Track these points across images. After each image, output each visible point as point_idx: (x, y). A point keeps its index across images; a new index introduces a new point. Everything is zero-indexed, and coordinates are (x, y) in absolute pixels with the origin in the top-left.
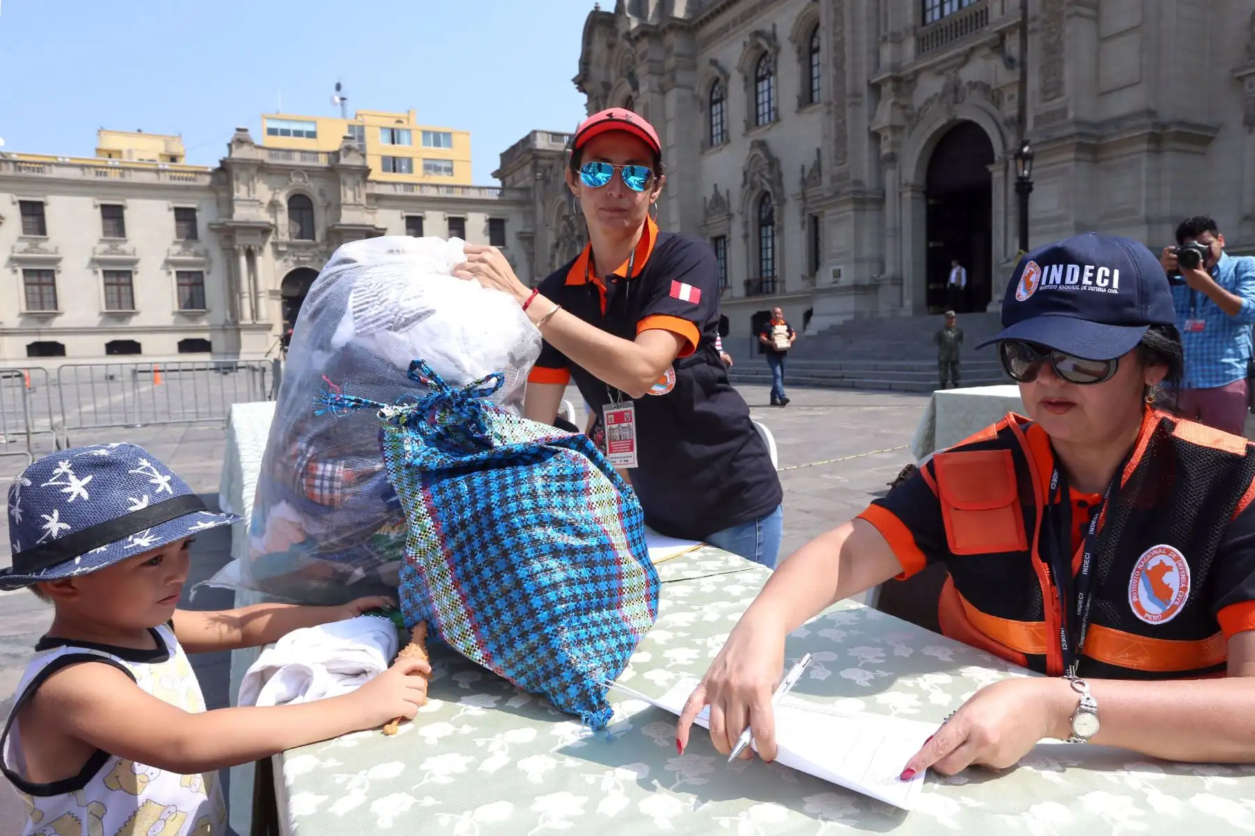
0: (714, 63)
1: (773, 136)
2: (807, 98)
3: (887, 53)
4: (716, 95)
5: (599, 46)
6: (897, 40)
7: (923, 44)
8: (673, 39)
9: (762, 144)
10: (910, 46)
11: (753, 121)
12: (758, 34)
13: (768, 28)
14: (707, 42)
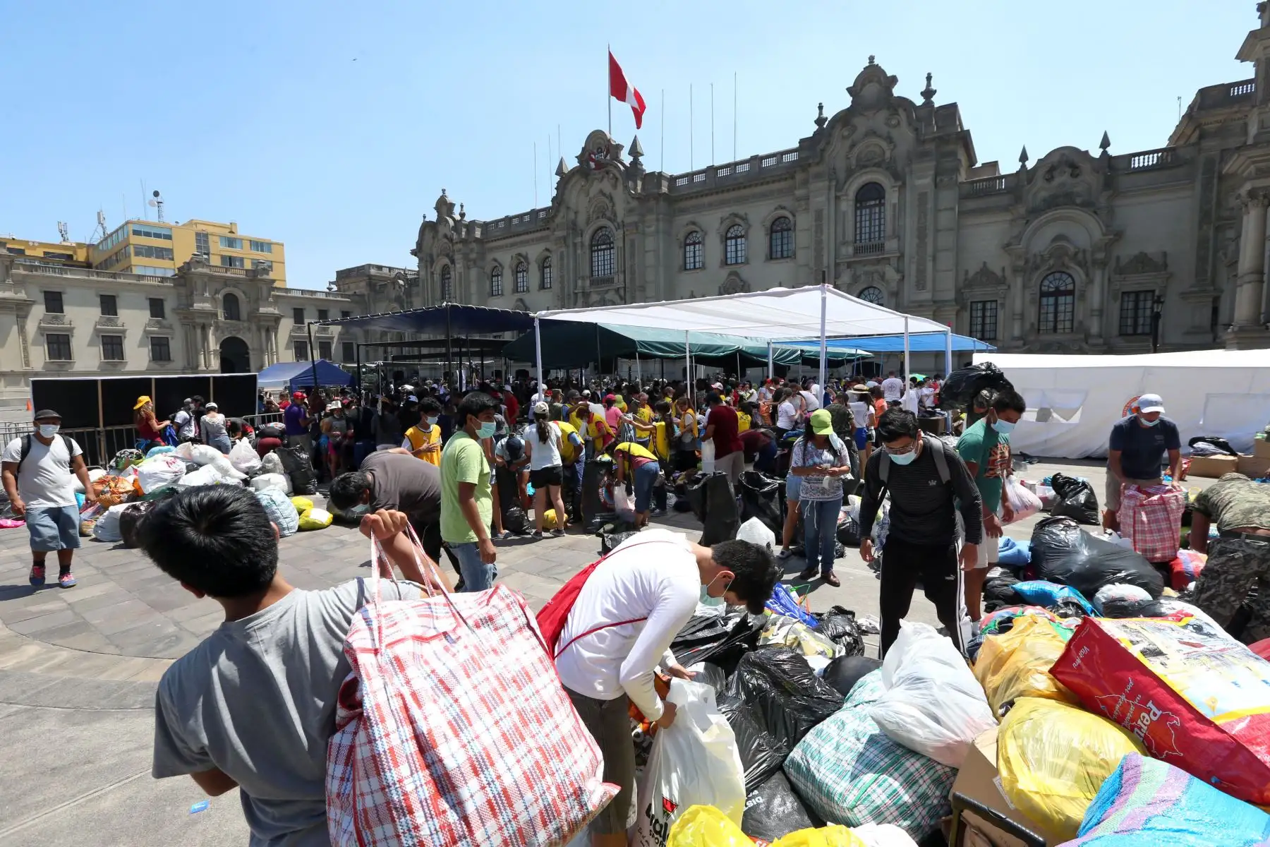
0: (495, 260)
1: (526, 297)
2: (542, 287)
3: (580, 282)
4: (496, 272)
5: (429, 235)
6: (583, 278)
7: (592, 283)
8: (474, 245)
9: (521, 300)
10: (588, 283)
11: (516, 290)
12: (520, 255)
13: (524, 253)
14: (491, 250)
